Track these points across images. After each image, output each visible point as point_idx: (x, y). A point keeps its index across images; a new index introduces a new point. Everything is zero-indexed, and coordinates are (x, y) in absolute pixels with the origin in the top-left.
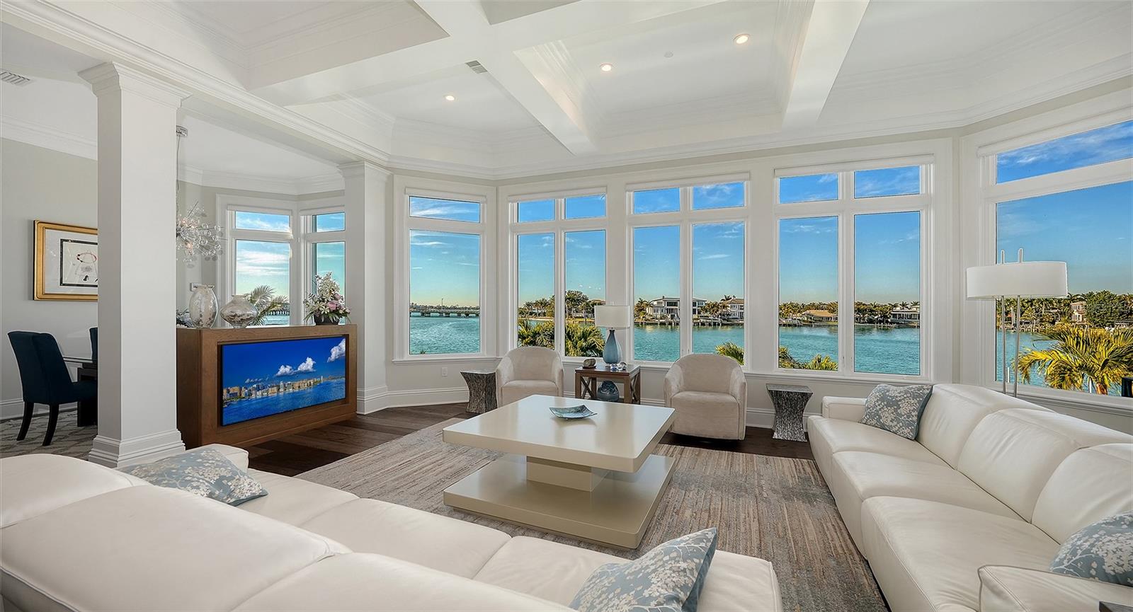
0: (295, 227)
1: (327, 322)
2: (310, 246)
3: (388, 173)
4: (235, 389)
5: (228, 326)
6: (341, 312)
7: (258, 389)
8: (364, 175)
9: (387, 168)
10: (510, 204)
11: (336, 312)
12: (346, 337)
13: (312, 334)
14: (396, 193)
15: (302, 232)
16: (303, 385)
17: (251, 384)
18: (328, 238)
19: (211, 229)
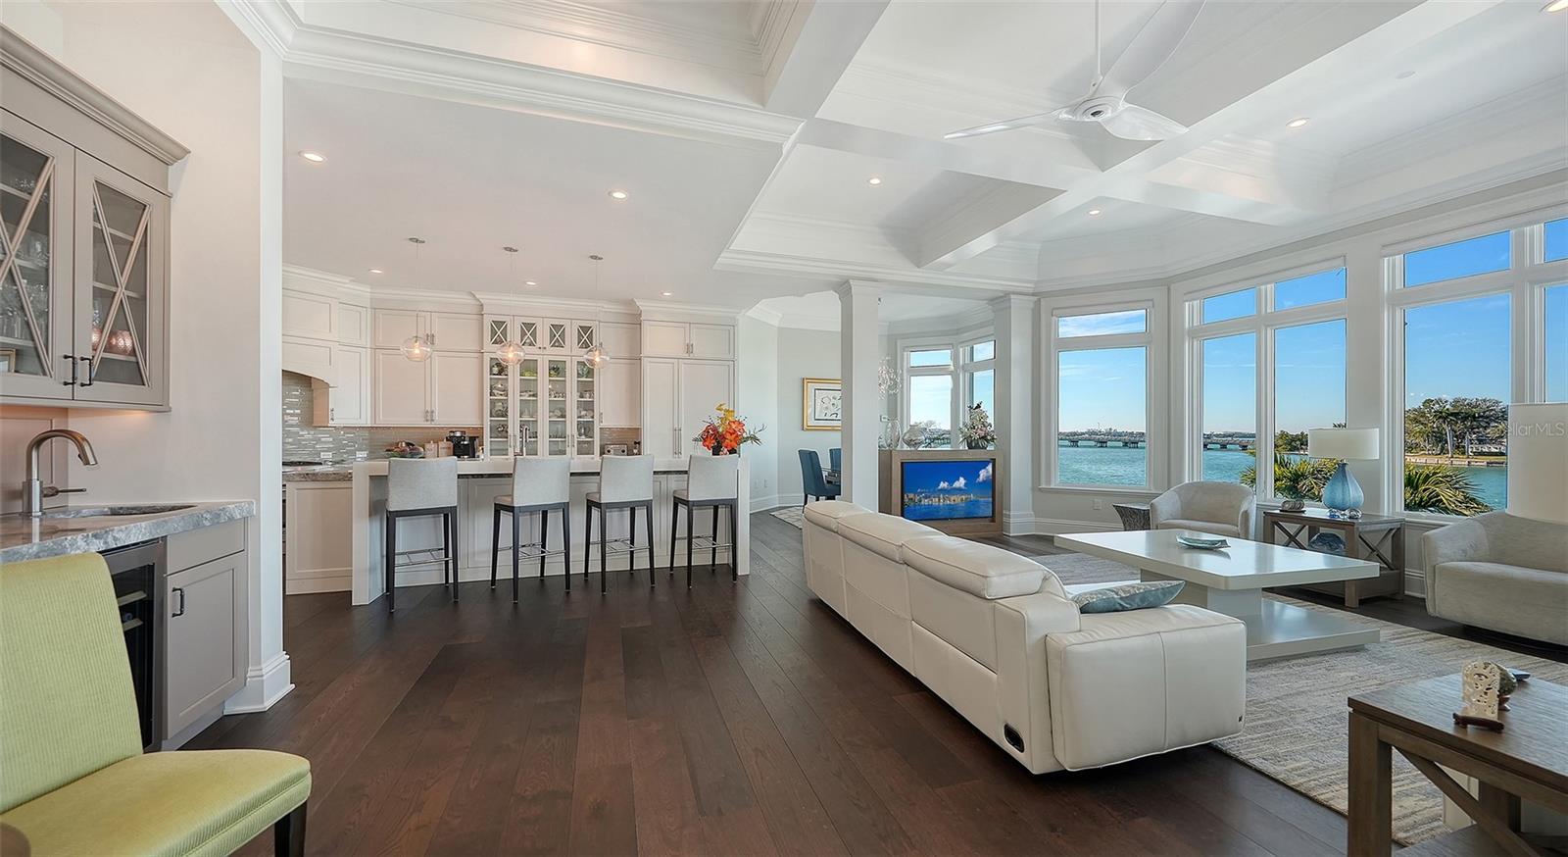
0: (955, 358)
1: (977, 447)
2: (967, 375)
3: (1036, 298)
4: (911, 496)
5: (906, 447)
6: (989, 438)
7: (926, 497)
8: (1010, 307)
9: (1033, 295)
10: (1187, 304)
11: (984, 438)
12: (993, 461)
13: (965, 457)
14: (1043, 316)
15: (961, 363)
16: (957, 499)
17: (922, 493)
18: (983, 365)
19: (895, 373)
